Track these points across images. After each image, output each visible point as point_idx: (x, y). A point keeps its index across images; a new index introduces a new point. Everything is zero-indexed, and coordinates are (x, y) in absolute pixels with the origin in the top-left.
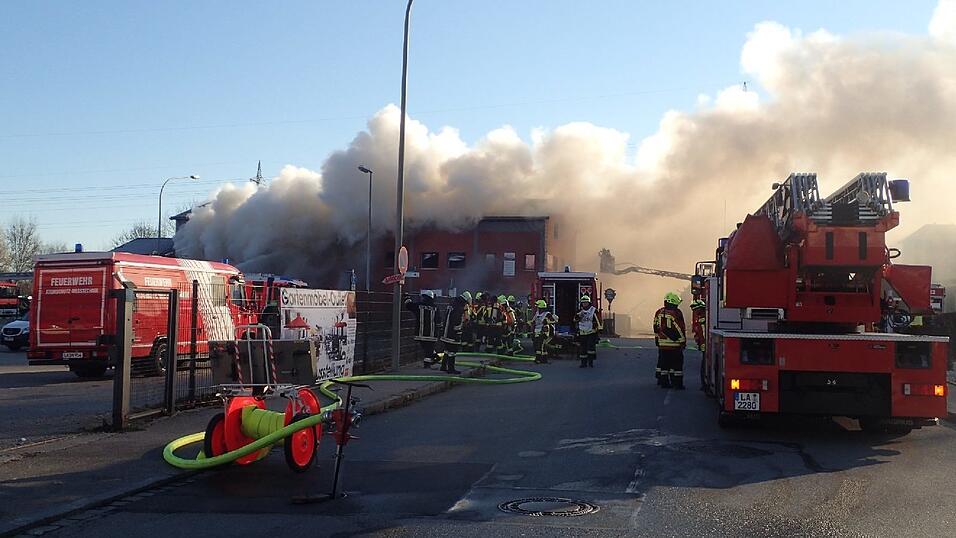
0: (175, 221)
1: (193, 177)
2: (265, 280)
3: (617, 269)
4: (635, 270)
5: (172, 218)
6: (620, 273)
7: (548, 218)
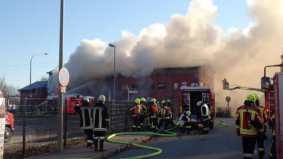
0: (49, 74)
1: (46, 54)
2: (76, 96)
3: (230, 87)
4: (238, 88)
5: (47, 73)
6: (232, 89)
7: (200, 67)
